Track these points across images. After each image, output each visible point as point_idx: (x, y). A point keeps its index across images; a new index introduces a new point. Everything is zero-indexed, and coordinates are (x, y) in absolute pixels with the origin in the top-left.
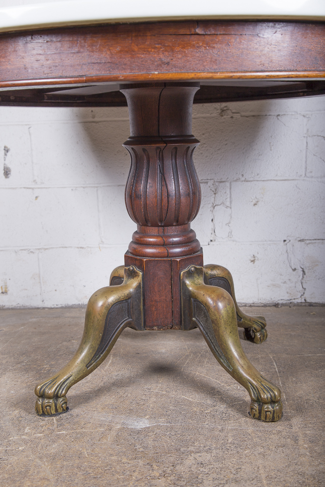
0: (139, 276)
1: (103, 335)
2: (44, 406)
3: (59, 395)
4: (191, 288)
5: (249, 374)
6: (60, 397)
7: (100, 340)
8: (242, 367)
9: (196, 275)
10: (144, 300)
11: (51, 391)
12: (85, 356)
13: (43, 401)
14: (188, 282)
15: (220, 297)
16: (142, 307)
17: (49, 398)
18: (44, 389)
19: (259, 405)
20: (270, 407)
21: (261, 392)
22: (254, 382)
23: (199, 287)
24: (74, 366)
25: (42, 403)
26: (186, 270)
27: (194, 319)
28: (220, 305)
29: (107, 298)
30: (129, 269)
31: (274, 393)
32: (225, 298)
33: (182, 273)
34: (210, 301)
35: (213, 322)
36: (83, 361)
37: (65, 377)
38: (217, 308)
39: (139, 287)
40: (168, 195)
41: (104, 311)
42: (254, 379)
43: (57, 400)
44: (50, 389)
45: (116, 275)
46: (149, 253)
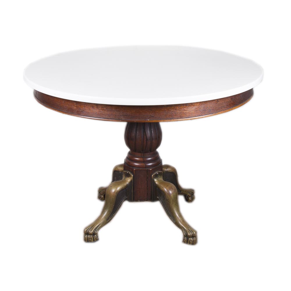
0: (131, 177)
1: (115, 206)
2: (89, 238)
3: (95, 233)
4: (157, 183)
5: (183, 224)
6: (95, 234)
7: (113, 208)
8: (180, 221)
9: (159, 176)
10: (134, 188)
11: (91, 232)
12: (106, 215)
13: (88, 236)
14: (155, 180)
15: (171, 188)
16: (132, 191)
17: (91, 235)
18: (88, 231)
19: (187, 238)
20: (192, 239)
21: (188, 233)
22: (185, 228)
23: (161, 183)
24: (101, 220)
25: (87, 237)
26: (154, 174)
27: (158, 197)
28: (171, 192)
29: (117, 188)
30: (126, 172)
31: (193, 233)
32: (173, 189)
33: (152, 175)
34: (165, 190)
35: (167, 200)
36: (105, 217)
37: (97, 225)
38: (169, 194)
39: (131, 182)
40: (147, 140)
41: (115, 194)
42: (185, 227)
43: (94, 236)
44: (91, 231)
45: (117, 170)
46: (137, 165)
